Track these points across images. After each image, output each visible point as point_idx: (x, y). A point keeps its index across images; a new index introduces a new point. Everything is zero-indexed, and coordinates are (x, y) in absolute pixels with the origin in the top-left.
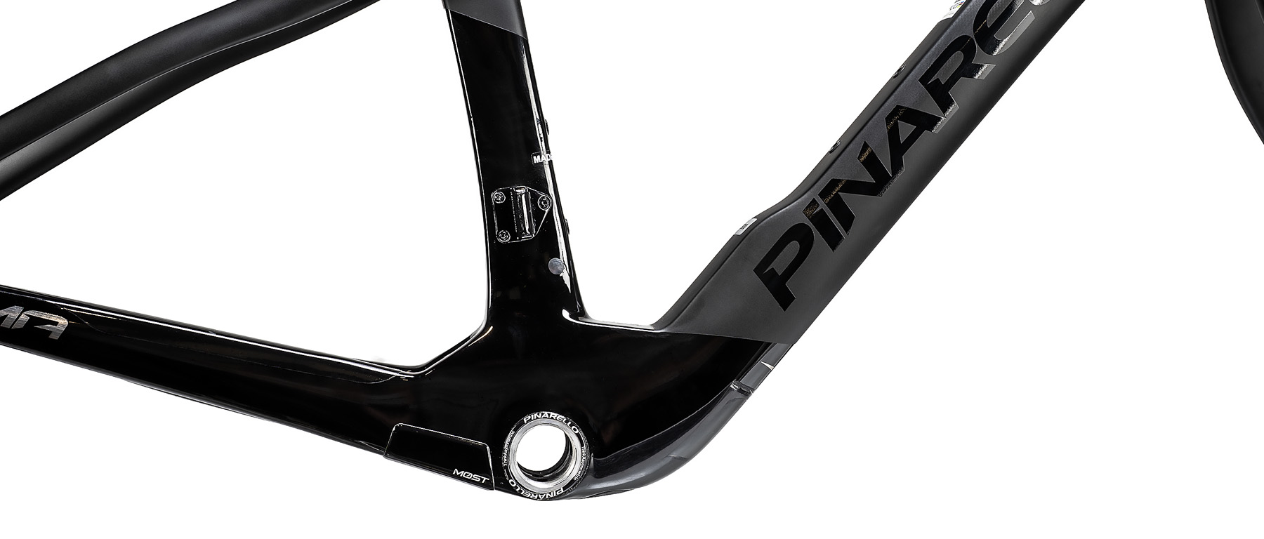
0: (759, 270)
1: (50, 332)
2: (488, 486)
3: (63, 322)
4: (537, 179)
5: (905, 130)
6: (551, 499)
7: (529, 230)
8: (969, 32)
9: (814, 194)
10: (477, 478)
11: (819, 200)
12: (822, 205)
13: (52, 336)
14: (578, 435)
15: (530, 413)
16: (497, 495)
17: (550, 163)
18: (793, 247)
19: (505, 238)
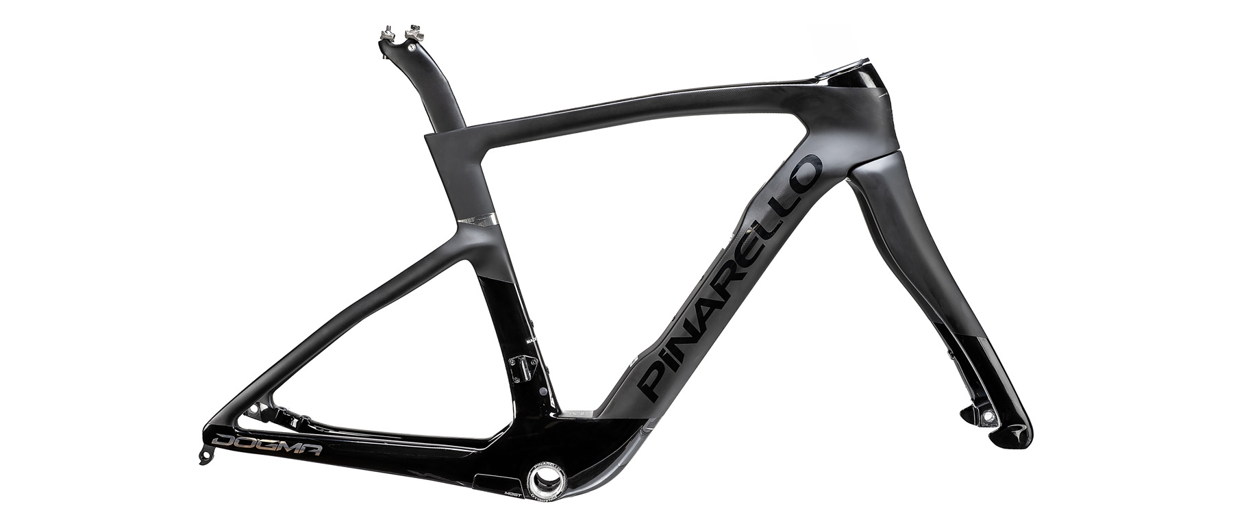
0: (639, 385)
1: (315, 453)
2: (522, 497)
3: (320, 448)
4: (533, 350)
5: (705, 310)
6: (553, 501)
7: (527, 376)
8: (732, 258)
9: (663, 346)
10: (516, 495)
11: (666, 349)
12: (667, 351)
13: (316, 454)
14: (561, 471)
15: (537, 463)
16: (526, 500)
17: (536, 341)
18: (655, 373)
19: (518, 381)
